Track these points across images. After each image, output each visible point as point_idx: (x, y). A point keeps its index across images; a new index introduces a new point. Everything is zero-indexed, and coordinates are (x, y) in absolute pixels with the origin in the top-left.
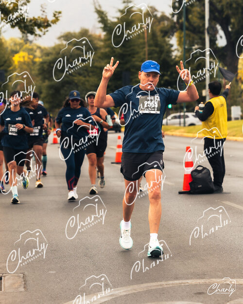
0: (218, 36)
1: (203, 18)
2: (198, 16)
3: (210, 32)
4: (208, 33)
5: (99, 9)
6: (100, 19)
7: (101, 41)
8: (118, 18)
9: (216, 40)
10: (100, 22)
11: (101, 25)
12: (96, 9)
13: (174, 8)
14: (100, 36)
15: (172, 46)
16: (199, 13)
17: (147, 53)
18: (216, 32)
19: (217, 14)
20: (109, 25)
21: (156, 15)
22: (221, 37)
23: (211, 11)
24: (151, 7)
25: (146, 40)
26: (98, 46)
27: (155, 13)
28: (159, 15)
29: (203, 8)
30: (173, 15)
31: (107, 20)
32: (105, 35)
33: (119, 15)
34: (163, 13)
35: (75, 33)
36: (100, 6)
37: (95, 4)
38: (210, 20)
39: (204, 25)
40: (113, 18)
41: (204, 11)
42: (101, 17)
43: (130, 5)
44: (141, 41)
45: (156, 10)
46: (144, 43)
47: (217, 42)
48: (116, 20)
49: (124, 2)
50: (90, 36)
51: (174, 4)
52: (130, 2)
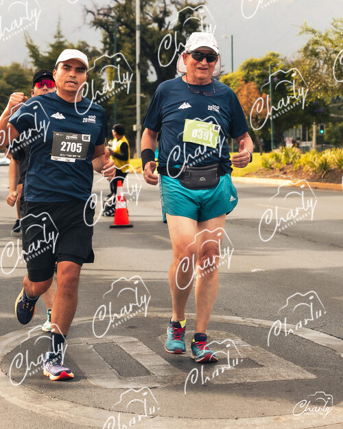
0: (149, 72)
1: (134, 53)
2: (130, 51)
3: (141, 68)
4: (139, 68)
5: (30, 43)
6: (31, 54)
8: (49, 53)
9: (147, 75)
10: (31, 56)
11: (32, 60)
12: (28, 43)
13: (105, 43)
14: (31, 70)
15: (103, 81)
16: (130, 49)
18: (148, 67)
19: (147, 50)
20: (40, 60)
21: (87, 50)
22: (152, 73)
23: (142, 47)
24: (83, 42)
27: (87, 48)
28: (90, 50)
29: (134, 44)
30: (104, 51)
31: (38, 55)
33: (50, 49)
34: (94, 48)
35: (6, 68)
36: (31, 40)
37: (26, 38)
38: (141, 56)
39: (135, 60)
40: (45, 52)
41: (135, 46)
42: (33, 52)
43: (62, 40)
45: (88, 46)
47: (148, 77)
48: (47, 55)
49: (56, 37)
50: (21, 70)
51: (105, 39)
52: (62, 37)
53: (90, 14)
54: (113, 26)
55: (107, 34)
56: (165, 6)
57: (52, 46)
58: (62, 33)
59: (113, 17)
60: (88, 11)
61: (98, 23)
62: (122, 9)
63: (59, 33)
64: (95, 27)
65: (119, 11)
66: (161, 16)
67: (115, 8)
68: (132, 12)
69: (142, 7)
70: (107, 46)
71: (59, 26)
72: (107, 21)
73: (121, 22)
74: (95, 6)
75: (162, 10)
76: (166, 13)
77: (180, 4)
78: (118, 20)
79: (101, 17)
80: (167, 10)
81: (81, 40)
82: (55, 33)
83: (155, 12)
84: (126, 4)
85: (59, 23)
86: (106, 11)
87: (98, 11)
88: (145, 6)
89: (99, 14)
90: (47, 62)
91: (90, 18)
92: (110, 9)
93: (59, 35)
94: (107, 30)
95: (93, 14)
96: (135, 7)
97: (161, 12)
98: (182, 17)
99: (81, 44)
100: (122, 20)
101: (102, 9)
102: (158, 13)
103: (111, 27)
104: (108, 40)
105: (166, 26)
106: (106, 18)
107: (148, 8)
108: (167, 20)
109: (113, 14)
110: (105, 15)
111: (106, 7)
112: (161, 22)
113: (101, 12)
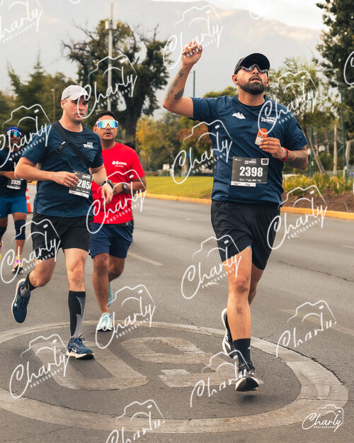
0: (119, 102)
1: (106, 84)
2: (102, 82)
5: (12, 73)
6: (13, 82)
7: (14, 102)
8: (29, 82)
9: (117, 104)
10: (13, 85)
11: (13, 88)
12: (10, 73)
13: (80, 74)
14: (12, 97)
16: (103, 80)
17: (54, 115)
20: (21, 88)
21: (63, 81)
22: (121, 102)
24: (60, 73)
25: (54, 103)
26: (10, 106)
27: (63, 79)
28: (66, 80)
30: (79, 81)
31: (19, 83)
32: (17, 97)
33: (30, 79)
34: (70, 79)
36: (13, 71)
37: (8, 68)
40: (25, 81)
42: (14, 81)
43: (41, 71)
44: (50, 103)
45: (64, 76)
46: (52, 105)
47: (118, 107)
48: (27, 84)
49: (35, 68)
50: (3, 97)
51: (80, 71)
52: (41, 68)
53: (67, 47)
54: (87, 59)
55: (82, 66)
56: (135, 42)
57: (32, 76)
58: (41, 65)
59: (88, 52)
60: (66, 46)
61: (74, 56)
62: (96, 44)
63: (38, 65)
64: (71, 60)
65: (93, 46)
66: (131, 51)
67: (90, 43)
68: (105, 47)
69: (114, 43)
70: (82, 77)
71: (38, 58)
72: (82, 55)
73: (95, 56)
74: (72, 41)
75: (133, 46)
76: (135, 49)
77: (148, 42)
78: (92, 53)
79: (77, 51)
80: (137, 47)
81: (59, 72)
82: (35, 64)
83: (126, 47)
84: (100, 40)
85: (39, 55)
86: (81, 46)
87: (75, 45)
88: (117, 42)
89: (75, 48)
90: (26, 90)
91: (67, 51)
92: (85, 44)
93: (38, 66)
94: (82, 62)
95: (70, 48)
96: (108, 43)
97: (131, 48)
98: (150, 53)
99: (58, 75)
100: (96, 54)
101: (78, 44)
102: (129, 48)
103: (85, 60)
104: (83, 72)
105: (135, 61)
106: (81, 52)
107: (119, 44)
108: (136, 55)
109: (88, 49)
110: (80, 49)
111: (82, 42)
112: (131, 57)
113: (77, 46)
